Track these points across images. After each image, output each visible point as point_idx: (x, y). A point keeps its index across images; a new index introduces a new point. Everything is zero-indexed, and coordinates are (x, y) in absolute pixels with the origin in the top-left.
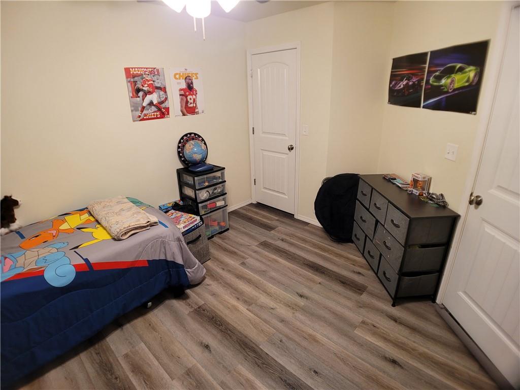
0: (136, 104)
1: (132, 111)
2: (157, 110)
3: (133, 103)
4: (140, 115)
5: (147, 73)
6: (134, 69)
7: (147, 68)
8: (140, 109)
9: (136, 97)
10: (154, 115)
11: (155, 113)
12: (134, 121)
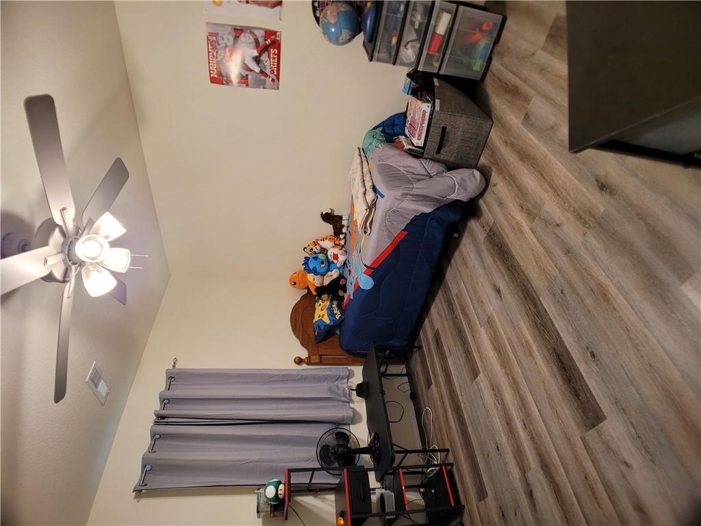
0: (256, 81)
1: (264, 88)
2: (267, 53)
3: (254, 84)
4: (271, 79)
5: (215, 54)
6: (212, 72)
7: (209, 52)
8: (263, 77)
9: (247, 79)
10: (274, 58)
11: (272, 56)
12: (278, 88)
